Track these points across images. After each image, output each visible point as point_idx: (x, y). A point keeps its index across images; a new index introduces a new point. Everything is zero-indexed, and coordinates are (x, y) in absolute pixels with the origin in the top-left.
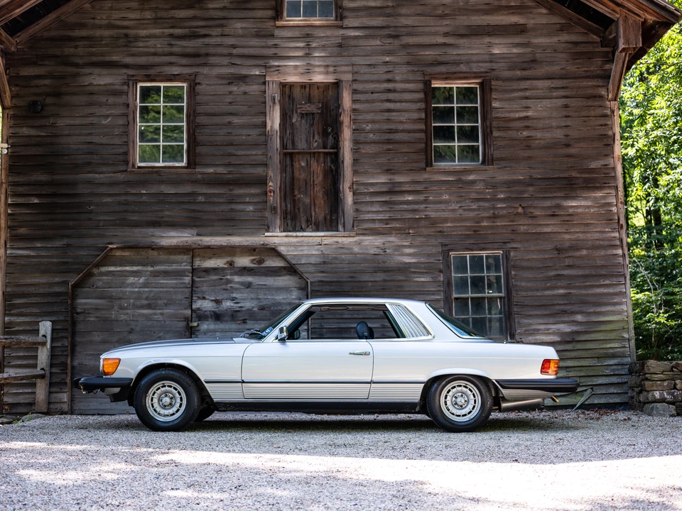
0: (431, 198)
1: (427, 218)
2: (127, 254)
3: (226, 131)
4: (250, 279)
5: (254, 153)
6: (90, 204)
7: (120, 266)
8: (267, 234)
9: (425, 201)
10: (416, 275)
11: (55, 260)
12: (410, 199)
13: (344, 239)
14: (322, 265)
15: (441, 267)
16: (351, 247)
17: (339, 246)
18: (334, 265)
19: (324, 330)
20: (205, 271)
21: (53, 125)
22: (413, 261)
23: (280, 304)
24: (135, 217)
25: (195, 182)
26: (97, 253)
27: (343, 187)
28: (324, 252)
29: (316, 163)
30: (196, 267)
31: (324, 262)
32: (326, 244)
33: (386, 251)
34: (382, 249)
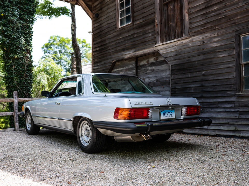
0: (228, 4)
1: (226, 17)
2: (119, 63)
3: (142, 3)
4: (153, 68)
5: (151, 9)
6: (109, 47)
7: (118, 69)
8: (155, 45)
9: (225, 7)
11: (102, 69)
12: (216, 8)
13: (185, 40)
14: (176, 56)
15: (235, 45)
16: (188, 44)
17: (183, 45)
18: (181, 55)
19: (177, 89)
20: (141, 67)
21: (101, 21)
22: (218, 45)
23: (163, 78)
24: (118, 49)
25: (134, 29)
26: (110, 65)
27: (184, 13)
28: (177, 49)
29: (177, 5)
30: (138, 65)
31: (177, 54)
32: (177, 45)
33: (204, 42)
34: (202, 42)
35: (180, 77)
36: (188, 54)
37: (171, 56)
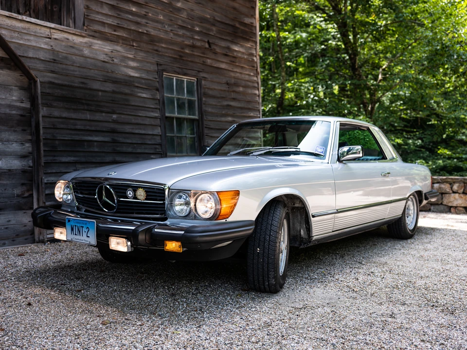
1: (148, 34)
9: (145, 16)
10: (139, 91)
12: (134, 10)
13: (75, 38)
14: (52, 64)
15: (157, 85)
16: (81, 48)
17: (69, 44)
18: (64, 66)
22: (136, 75)
28: (54, 47)
31: (55, 60)
32: (55, 39)
33: (113, 60)
34: (110, 57)
35: (65, 115)
36: (82, 70)
37: (37, 57)
